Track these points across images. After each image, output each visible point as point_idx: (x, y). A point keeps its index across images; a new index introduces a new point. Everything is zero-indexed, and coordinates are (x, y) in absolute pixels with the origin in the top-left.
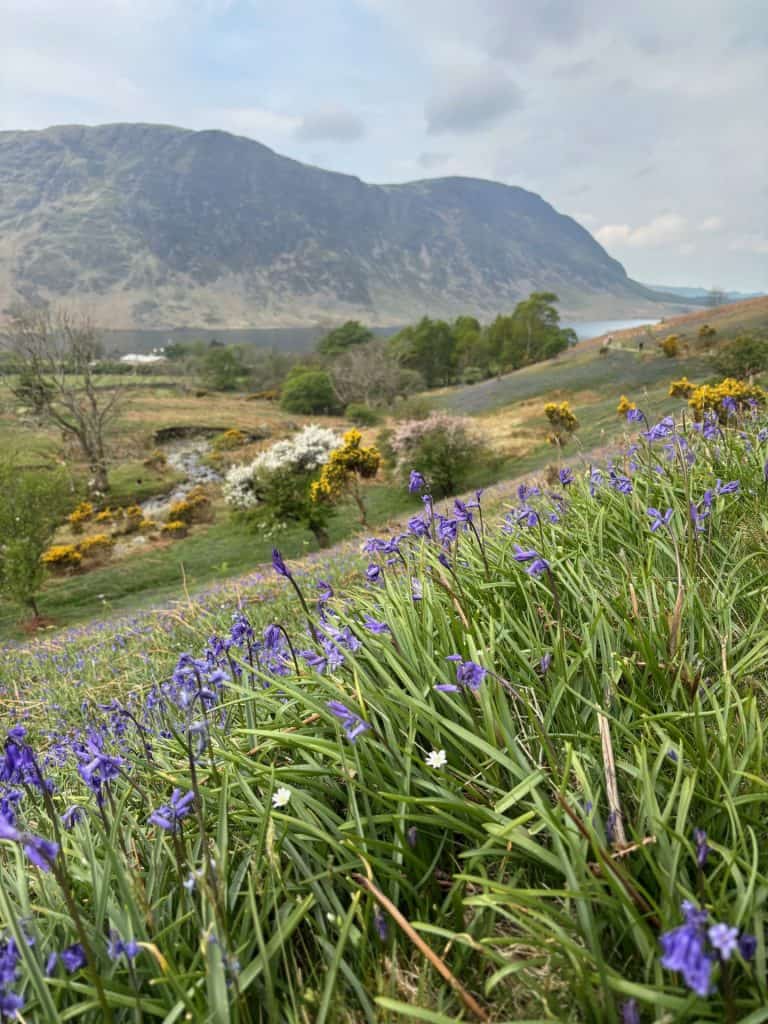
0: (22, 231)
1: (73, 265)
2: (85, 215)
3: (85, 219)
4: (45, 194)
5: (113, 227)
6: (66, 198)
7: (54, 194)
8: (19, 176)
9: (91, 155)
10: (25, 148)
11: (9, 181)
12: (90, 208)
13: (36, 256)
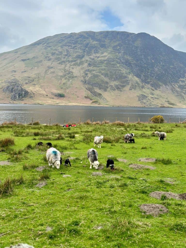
0: (81, 66)
1: (106, 79)
2: (105, 60)
3: (105, 62)
4: (85, 53)
5: (118, 65)
6: (94, 55)
7: (89, 53)
8: (74, 47)
9: (99, 40)
10: (75, 37)
11: (71, 48)
12: (107, 58)
13: (90, 75)
